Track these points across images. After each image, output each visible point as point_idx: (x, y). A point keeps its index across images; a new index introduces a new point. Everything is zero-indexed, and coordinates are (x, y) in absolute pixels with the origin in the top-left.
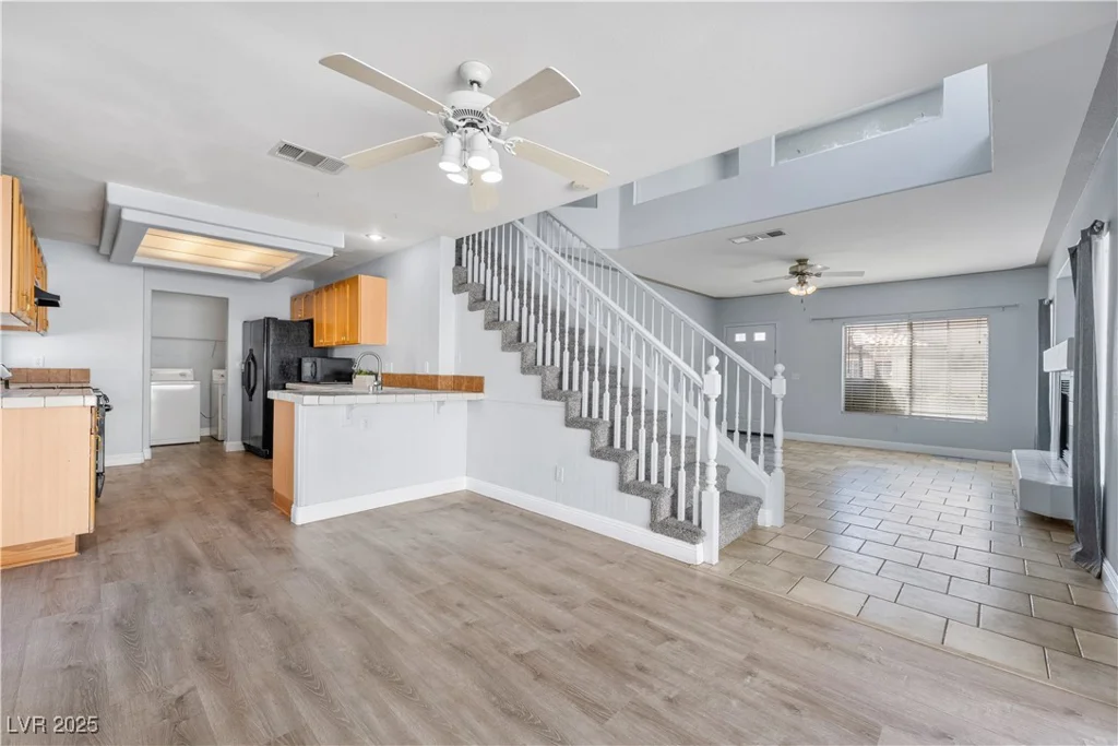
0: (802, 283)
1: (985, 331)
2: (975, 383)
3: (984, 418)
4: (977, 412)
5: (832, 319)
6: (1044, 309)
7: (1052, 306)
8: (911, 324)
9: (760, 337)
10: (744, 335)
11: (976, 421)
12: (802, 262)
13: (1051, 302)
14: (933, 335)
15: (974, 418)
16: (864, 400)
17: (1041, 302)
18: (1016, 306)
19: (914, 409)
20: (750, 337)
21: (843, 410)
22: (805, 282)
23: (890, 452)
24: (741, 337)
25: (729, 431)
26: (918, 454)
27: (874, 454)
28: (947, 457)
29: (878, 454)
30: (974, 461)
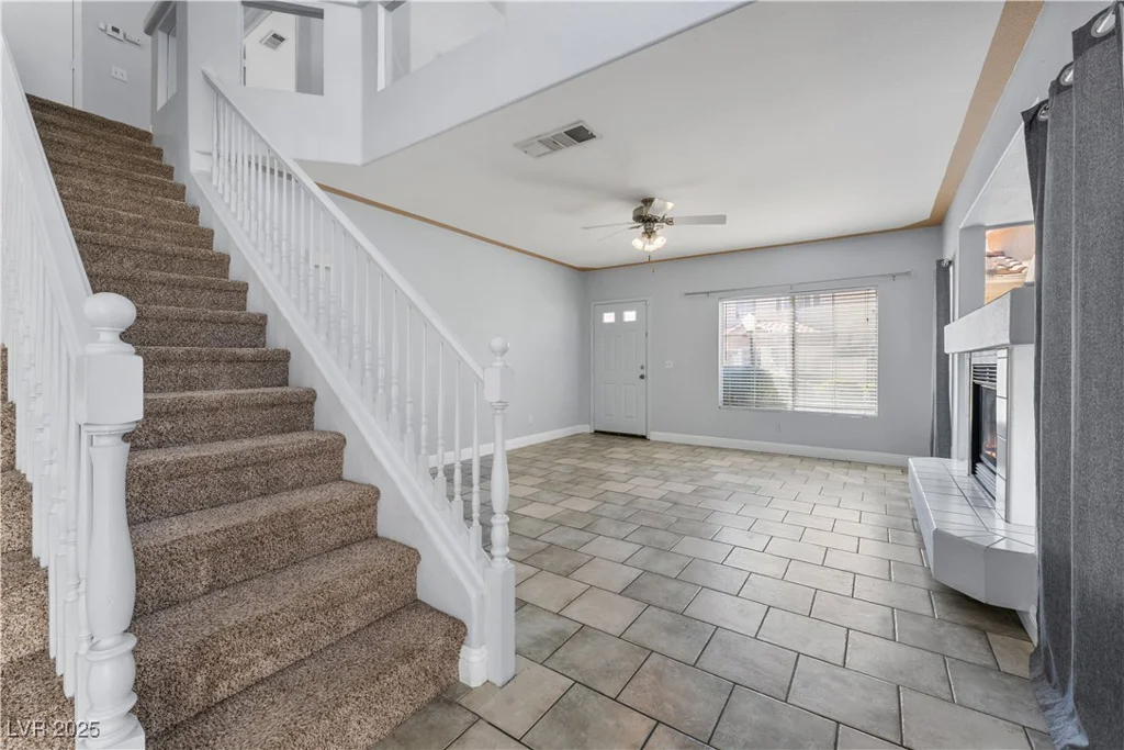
0: (649, 233)
1: (874, 305)
2: (863, 370)
3: (873, 413)
4: (865, 405)
5: (708, 293)
6: (943, 271)
7: (951, 268)
8: (793, 299)
9: (630, 316)
10: (613, 314)
11: (865, 417)
12: (648, 201)
13: (950, 262)
14: (818, 313)
15: (862, 412)
16: (745, 391)
17: (940, 262)
18: (907, 273)
19: (797, 403)
20: (619, 317)
21: (721, 405)
22: (653, 232)
23: (772, 455)
24: (609, 318)
25: (596, 432)
26: (802, 458)
27: (751, 460)
28: (834, 461)
29: (756, 460)
30: (863, 465)
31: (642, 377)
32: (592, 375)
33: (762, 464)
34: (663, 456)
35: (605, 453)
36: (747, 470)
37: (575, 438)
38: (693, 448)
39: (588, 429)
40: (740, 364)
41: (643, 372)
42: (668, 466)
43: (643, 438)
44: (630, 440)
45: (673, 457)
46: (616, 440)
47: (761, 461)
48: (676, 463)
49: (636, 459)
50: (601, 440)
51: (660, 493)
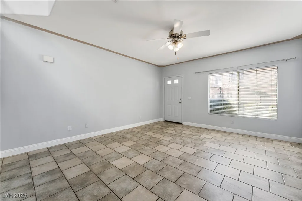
0: (175, 43)
1: (276, 73)
3: (274, 118)
5: (204, 72)
8: (239, 72)
9: (176, 82)
10: (170, 80)
16: (218, 108)
19: (240, 113)
20: (173, 82)
21: (209, 113)
22: (177, 42)
23: (229, 133)
24: (169, 82)
25: (165, 121)
26: (242, 135)
27: (221, 135)
28: (256, 137)
29: (223, 135)
30: (271, 140)
31: (180, 103)
32: (164, 102)
33: (226, 138)
34: (186, 132)
35: (164, 130)
36: (219, 141)
37: (157, 123)
38: (198, 128)
39: (162, 120)
40: (217, 98)
41: (181, 101)
42: (186, 137)
43: (181, 124)
44: (176, 124)
45: (190, 133)
46: (171, 124)
47: (225, 136)
48: (190, 136)
49: (175, 133)
50: (166, 124)
51: (179, 153)
